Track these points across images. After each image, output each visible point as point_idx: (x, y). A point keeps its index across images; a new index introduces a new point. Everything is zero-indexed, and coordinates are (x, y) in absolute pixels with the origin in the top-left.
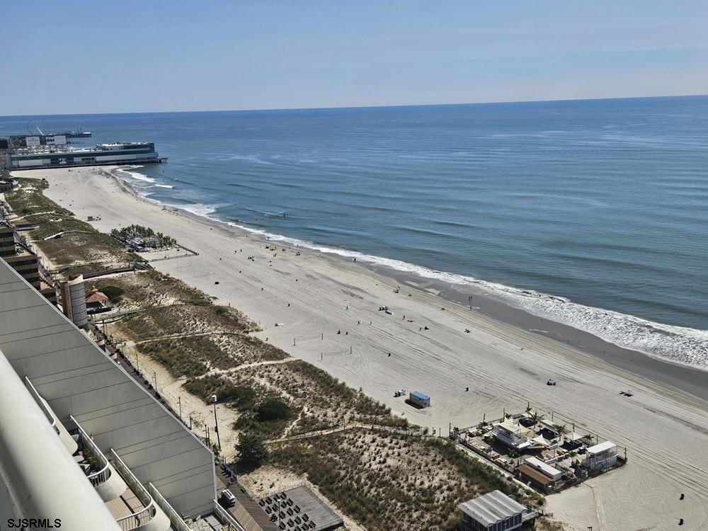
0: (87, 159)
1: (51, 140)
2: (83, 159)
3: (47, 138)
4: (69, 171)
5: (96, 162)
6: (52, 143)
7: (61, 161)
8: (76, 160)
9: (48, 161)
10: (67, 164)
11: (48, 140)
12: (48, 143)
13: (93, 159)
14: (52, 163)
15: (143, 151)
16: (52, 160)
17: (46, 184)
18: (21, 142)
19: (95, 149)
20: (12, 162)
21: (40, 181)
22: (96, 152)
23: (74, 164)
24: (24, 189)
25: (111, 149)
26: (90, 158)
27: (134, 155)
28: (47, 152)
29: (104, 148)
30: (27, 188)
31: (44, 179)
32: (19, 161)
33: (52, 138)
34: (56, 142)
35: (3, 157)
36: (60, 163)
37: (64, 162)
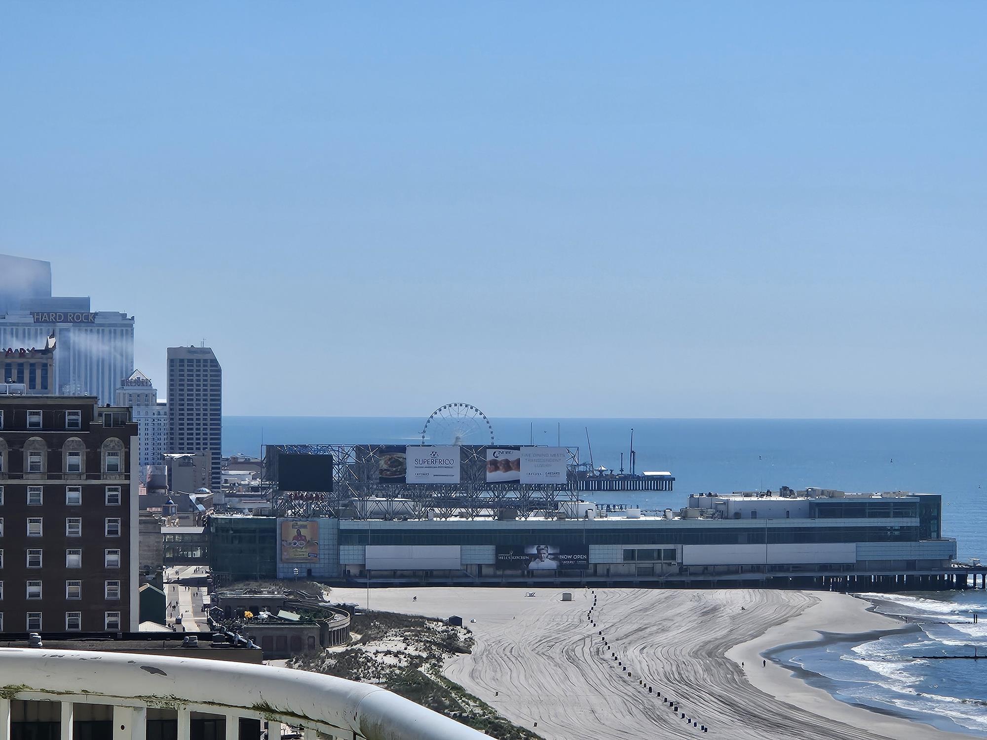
0: (646, 555)
1: (508, 466)
2: (630, 555)
3: (490, 455)
4: (567, 598)
5: (683, 569)
6: (510, 475)
7: (538, 556)
8: (599, 554)
9: (485, 554)
10: (561, 571)
11: (495, 465)
12: (492, 476)
13: (672, 554)
14: (499, 564)
15: (892, 529)
16: (498, 551)
17: (462, 636)
18: (385, 467)
19: (684, 515)
20: (338, 550)
21: (440, 627)
22: (688, 524)
23: (588, 576)
24: (370, 649)
25: (754, 515)
26: (659, 551)
27: (852, 546)
28: (485, 518)
29: (722, 511)
30: (383, 647)
31: (456, 621)
32: (368, 548)
33: (513, 456)
34: (524, 475)
35: (305, 527)
36: (533, 565)
37: (549, 563)
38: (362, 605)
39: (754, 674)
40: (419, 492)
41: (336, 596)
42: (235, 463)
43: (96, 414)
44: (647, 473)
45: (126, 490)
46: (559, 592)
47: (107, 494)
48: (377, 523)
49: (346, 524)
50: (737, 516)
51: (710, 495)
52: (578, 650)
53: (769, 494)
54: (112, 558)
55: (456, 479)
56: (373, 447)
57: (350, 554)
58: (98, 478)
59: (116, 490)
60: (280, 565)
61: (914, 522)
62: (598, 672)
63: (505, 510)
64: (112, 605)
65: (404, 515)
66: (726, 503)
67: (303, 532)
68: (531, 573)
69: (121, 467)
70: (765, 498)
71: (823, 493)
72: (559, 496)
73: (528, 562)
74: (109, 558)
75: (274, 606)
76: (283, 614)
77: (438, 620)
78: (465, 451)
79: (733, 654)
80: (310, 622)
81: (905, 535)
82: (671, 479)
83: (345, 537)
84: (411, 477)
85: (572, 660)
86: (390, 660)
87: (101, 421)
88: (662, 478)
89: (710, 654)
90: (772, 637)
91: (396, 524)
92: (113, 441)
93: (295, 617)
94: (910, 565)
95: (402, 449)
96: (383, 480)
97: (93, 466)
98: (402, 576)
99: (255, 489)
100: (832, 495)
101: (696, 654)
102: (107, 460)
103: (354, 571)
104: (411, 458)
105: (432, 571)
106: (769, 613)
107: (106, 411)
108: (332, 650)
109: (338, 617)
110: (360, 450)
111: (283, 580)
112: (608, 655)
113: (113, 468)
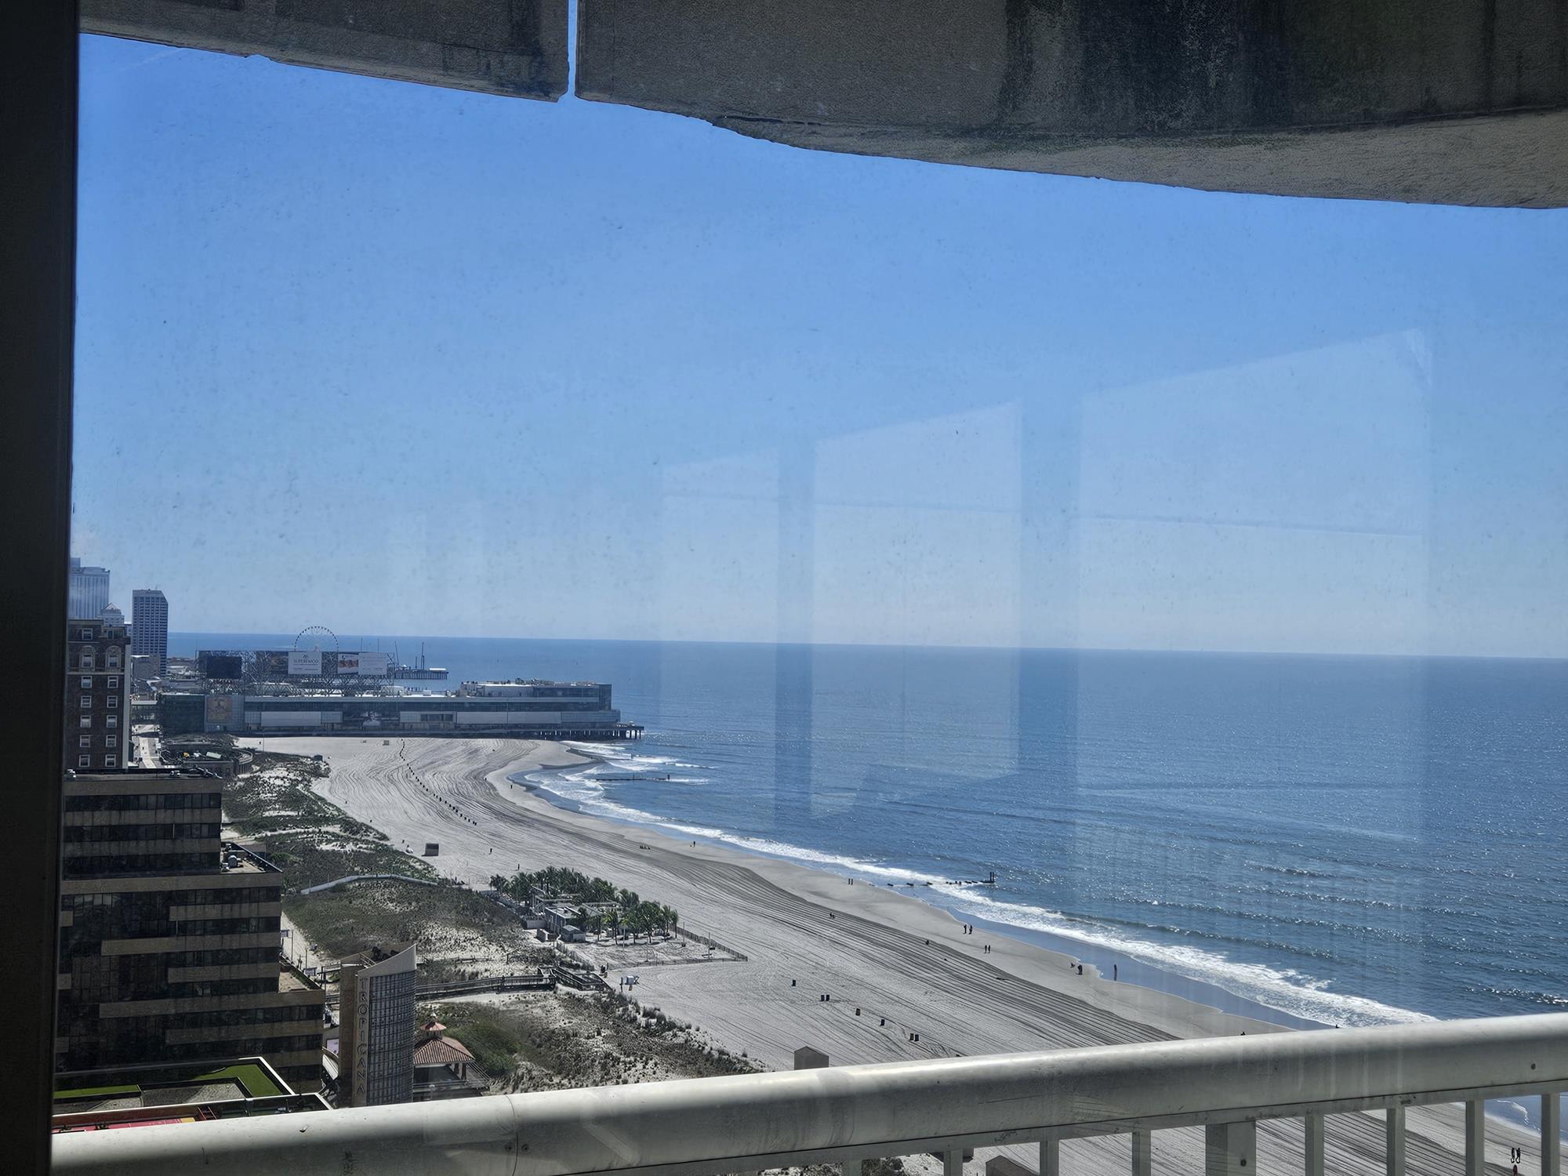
0: (434, 718)
1: (351, 663)
2: (424, 718)
3: (340, 658)
4: (386, 743)
5: (457, 727)
6: (353, 670)
7: (369, 718)
8: (406, 716)
9: (336, 717)
10: (383, 727)
11: (343, 663)
12: (341, 670)
13: (451, 717)
14: (344, 723)
15: (582, 704)
16: (345, 714)
17: (323, 767)
18: (275, 664)
19: (458, 694)
20: (244, 714)
21: (309, 762)
22: (460, 700)
23: (400, 730)
24: (266, 775)
25: (500, 694)
26: (443, 715)
27: (558, 714)
28: (336, 695)
29: (481, 692)
30: (273, 774)
31: (319, 758)
32: (263, 713)
33: (354, 658)
34: (361, 670)
35: (223, 701)
36: (365, 723)
37: (375, 722)
38: (260, 748)
39: (503, 790)
40: (295, 680)
41: (242, 743)
42: (175, 661)
43: (102, 631)
44: (431, 669)
45: (122, 678)
46: (380, 740)
47: (109, 681)
48: (268, 698)
49: (249, 699)
50: (490, 695)
51: (473, 682)
52: (395, 775)
53: (509, 682)
54: (111, 721)
55: (319, 672)
56: (267, 652)
57: (251, 717)
58: (104, 671)
59: (115, 678)
60: (206, 724)
61: (595, 700)
62: (408, 789)
63: (348, 691)
64: (111, 751)
65: (286, 693)
66: (483, 687)
67: (222, 703)
68: (365, 728)
69: (119, 664)
70: (507, 685)
71: (541, 682)
72: (384, 682)
73: (362, 722)
74: (109, 721)
75: (203, 749)
76: (209, 754)
77: (307, 757)
78: (325, 655)
79: (490, 777)
80: (228, 759)
81: (589, 707)
82: (446, 673)
83: (249, 706)
84: (291, 671)
85: (392, 781)
86: (279, 782)
87: (106, 636)
88: (440, 672)
89: (475, 778)
90: (512, 767)
91: (281, 698)
92: (113, 648)
93: (218, 756)
94: (593, 724)
95: (286, 653)
96: (273, 672)
97: (100, 663)
98: (285, 730)
99: (188, 677)
100: (547, 683)
101: (466, 778)
102: (110, 660)
103: (254, 727)
104: (291, 658)
105: (303, 727)
106: (510, 753)
107: (109, 629)
108: (240, 776)
109: (245, 756)
110: (259, 654)
111: (210, 733)
112: (413, 778)
113: (113, 665)
